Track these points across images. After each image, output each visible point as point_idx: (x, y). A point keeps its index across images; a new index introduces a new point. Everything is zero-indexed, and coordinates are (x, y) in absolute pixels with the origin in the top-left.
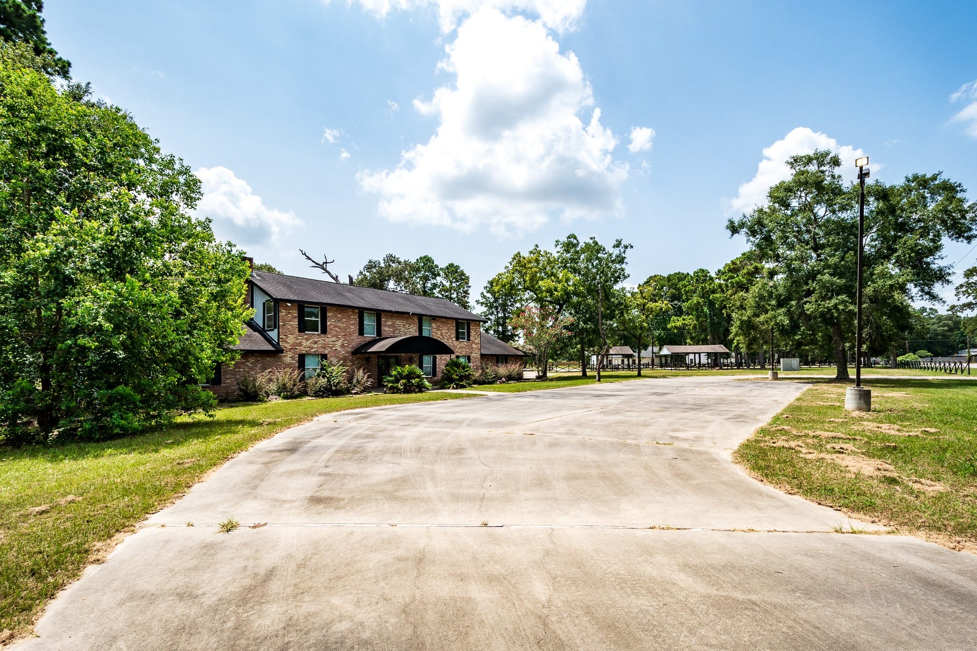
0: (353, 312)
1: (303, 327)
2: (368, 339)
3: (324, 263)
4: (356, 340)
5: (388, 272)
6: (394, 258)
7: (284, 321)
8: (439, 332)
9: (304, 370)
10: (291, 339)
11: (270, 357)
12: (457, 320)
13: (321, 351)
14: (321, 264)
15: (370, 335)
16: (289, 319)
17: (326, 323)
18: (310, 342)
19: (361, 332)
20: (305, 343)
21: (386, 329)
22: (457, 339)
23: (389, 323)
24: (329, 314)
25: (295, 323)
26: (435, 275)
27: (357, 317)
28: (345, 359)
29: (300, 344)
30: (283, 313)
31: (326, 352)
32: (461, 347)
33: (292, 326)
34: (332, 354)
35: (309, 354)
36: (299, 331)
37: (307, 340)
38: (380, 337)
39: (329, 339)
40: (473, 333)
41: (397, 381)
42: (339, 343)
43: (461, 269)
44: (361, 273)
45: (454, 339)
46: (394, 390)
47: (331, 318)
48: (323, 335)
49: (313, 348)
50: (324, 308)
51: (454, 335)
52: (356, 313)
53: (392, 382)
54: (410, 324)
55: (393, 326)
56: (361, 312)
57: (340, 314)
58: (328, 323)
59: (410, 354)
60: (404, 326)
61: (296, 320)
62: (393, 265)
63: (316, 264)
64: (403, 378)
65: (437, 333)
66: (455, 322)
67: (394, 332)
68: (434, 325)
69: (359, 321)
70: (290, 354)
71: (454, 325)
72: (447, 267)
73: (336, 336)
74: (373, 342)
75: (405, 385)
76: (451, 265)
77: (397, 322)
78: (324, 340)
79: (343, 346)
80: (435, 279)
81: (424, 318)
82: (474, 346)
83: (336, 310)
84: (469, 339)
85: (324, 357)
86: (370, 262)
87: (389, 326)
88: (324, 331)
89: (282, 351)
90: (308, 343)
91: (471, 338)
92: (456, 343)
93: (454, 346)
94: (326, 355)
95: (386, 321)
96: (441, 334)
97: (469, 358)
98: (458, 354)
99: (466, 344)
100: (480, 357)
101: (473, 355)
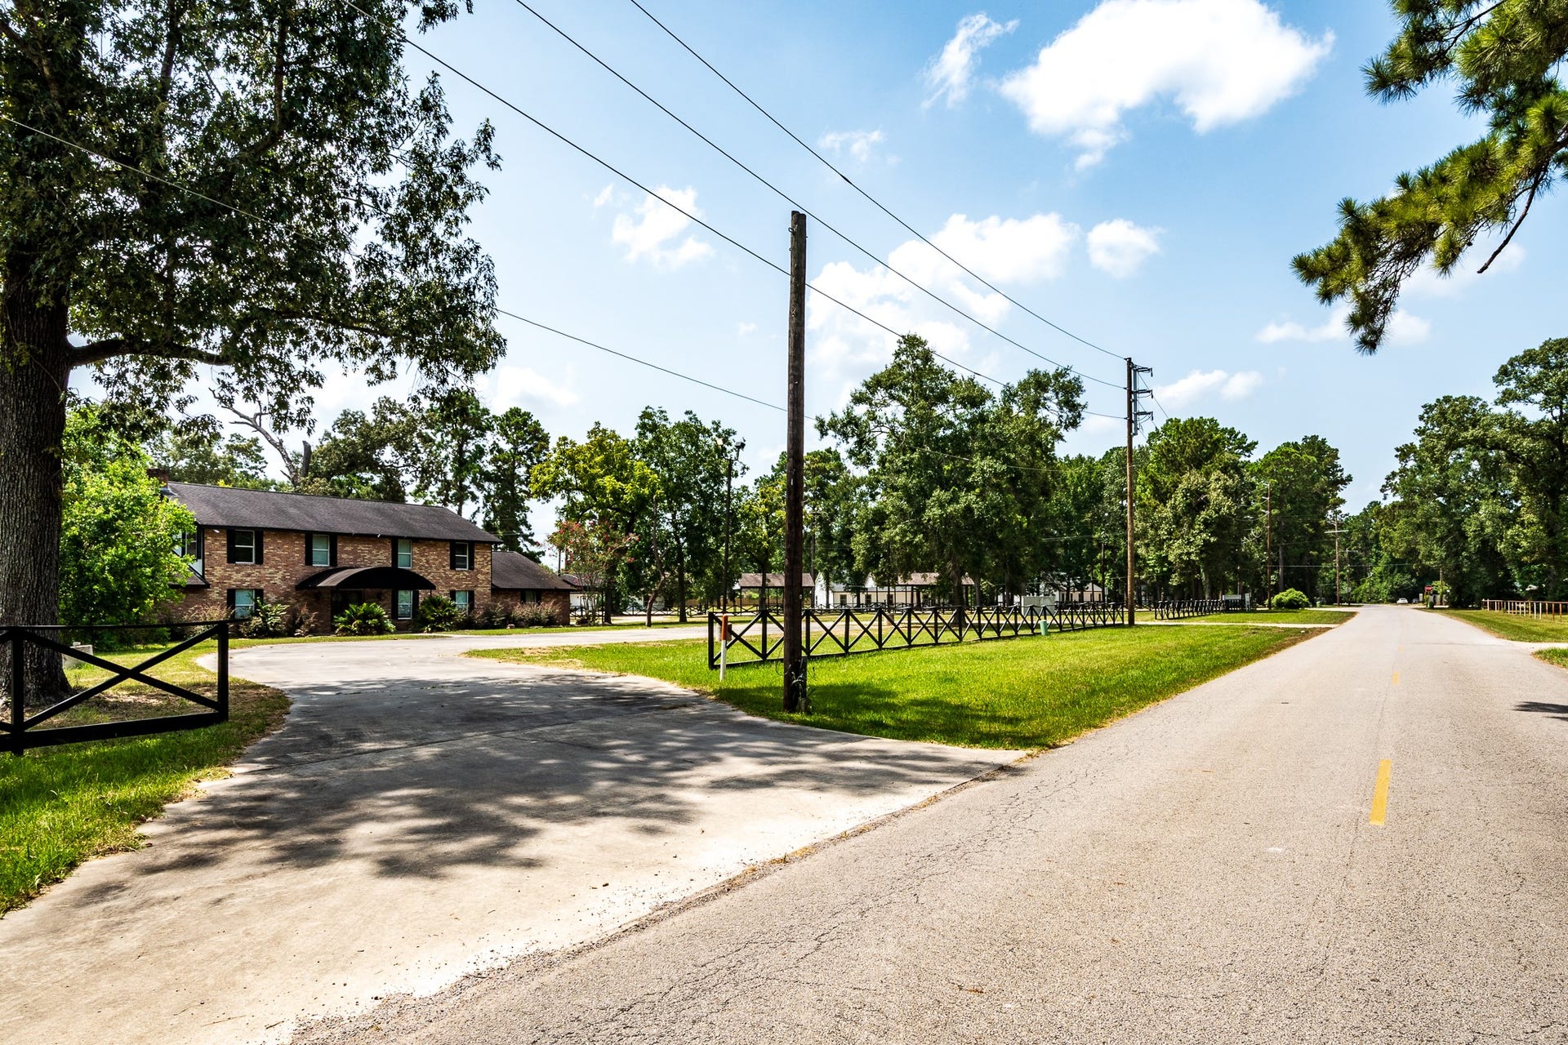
0: (297, 537)
1: (233, 556)
2: (317, 570)
3: (257, 415)
4: (302, 571)
5: (379, 434)
6: (394, 404)
7: (210, 550)
8: (423, 559)
9: (233, 607)
10: (219, 571)
11: (193, 592)
12: (452, 542)
13: (256, 585)
14: (251, 416)
15: (321, 562)
16: (217, 547)
17: (263, 551)
18: (242, 575)
19: (309, 560)
20: (236, 576)
21: (344, 557)
22: (453, 567)
23: (349, 548)
24: (266, 540)
25: (224, 552)
26: (482, 430)
27: (302, 542)
28: (287, 595)
29: (229, 577)
30: (209, 541)
31: (262, 586)
32: (458, 579)
33: (219, 555)
34: (270, 589)
35: (241, 589)
36: (230, 561)
37: (238, 572)
38: (335, 568)
39: (266, 570)
40: (478, 558)
41: (350, 621)
42: (280, 575)
43: (534, 419)
44: (328, 435)
46: (347, 632)
47: (269, 545)
48: (258, 566)
49: (245, 582)
50: (260, 533)
51: (447, 563)
52: (302, 537)
53: (345, 623)
54: (379, 549)
55: (354, 552)
56: (309, 537)
57: (280, 539)
58: (265, 551)
59: (372, 590)
60: (370, 552)
61: (225, 548)
62: (394, 418)
63: (242, 416)
64: (358, 618)
65: (420, 561)
66: (449, 545)
67: (355, 560)
68: (416, 550)
69: (306, 548)
70: (217, 589)
71: (448, 549)
72: (506, 416)
73: (275, 566)
74: (326, 574)
75: (359, 626)
76: (515, 412)
77: (360, 547)
78: (260, 572)
79: (284, 579)
80: (482, 435)
81: (400, 542)
82: (480, 576)
83: (276, 536)
84: (472, 568)
85: (259, 593)
86: (345, 414)
87: (347, 552)
88: (260, 561)
89: (208, 586)
90: (239, 576)
91: (476, 566)
92: (450, 573)
93: (447, 577)
94: (262, 590)
95: (343, 547)
96: (427, 562)
97: (471, 594)
98: (452, 588)
99: (467, 574)
100: (490, 592)
101: (478, 589)
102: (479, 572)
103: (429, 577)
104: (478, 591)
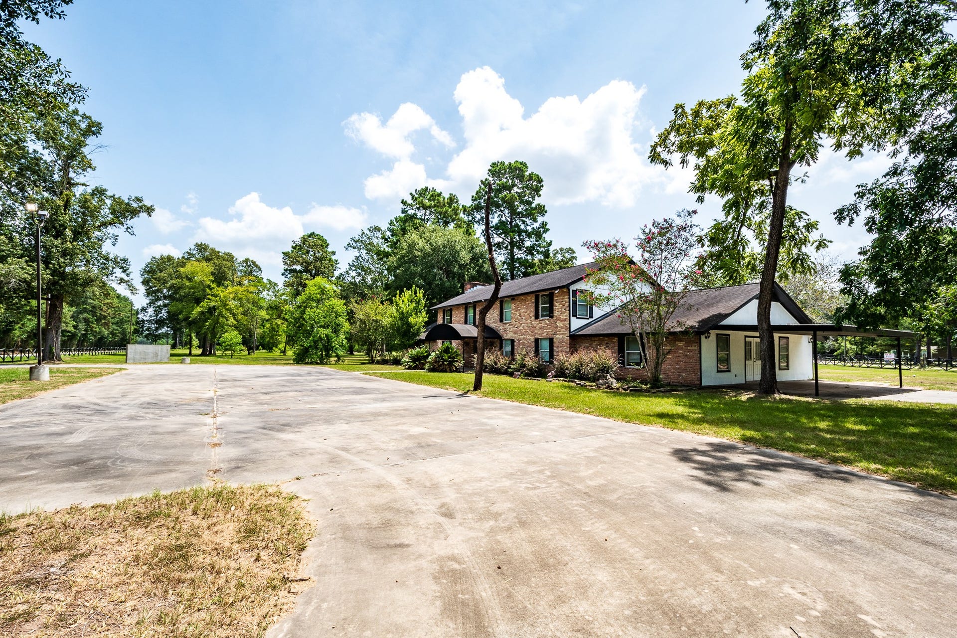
8: (517, 313)
12: (536, 294)
22: (537, 317)
24: (453, 313)
25: (442, 322)
27: (464, 311)
32: (541, 328)
45: (534, 318)
51: (533, 313)
65: (515, 314)
66: (534, 297)
68: (513, 306)
71: (534, 300)
81: (505, 299)
84: (552, 315)
91: (556, 314)
92: (535, 323)
93: (533, 326)
96: (520, 315)
97: (551, 341)
98: (537, 336)
99: (547, 322)
100: (568, 338)
101: (558, 336)
102: (558, 319)
103: (521, 328)
104: (558, 337)
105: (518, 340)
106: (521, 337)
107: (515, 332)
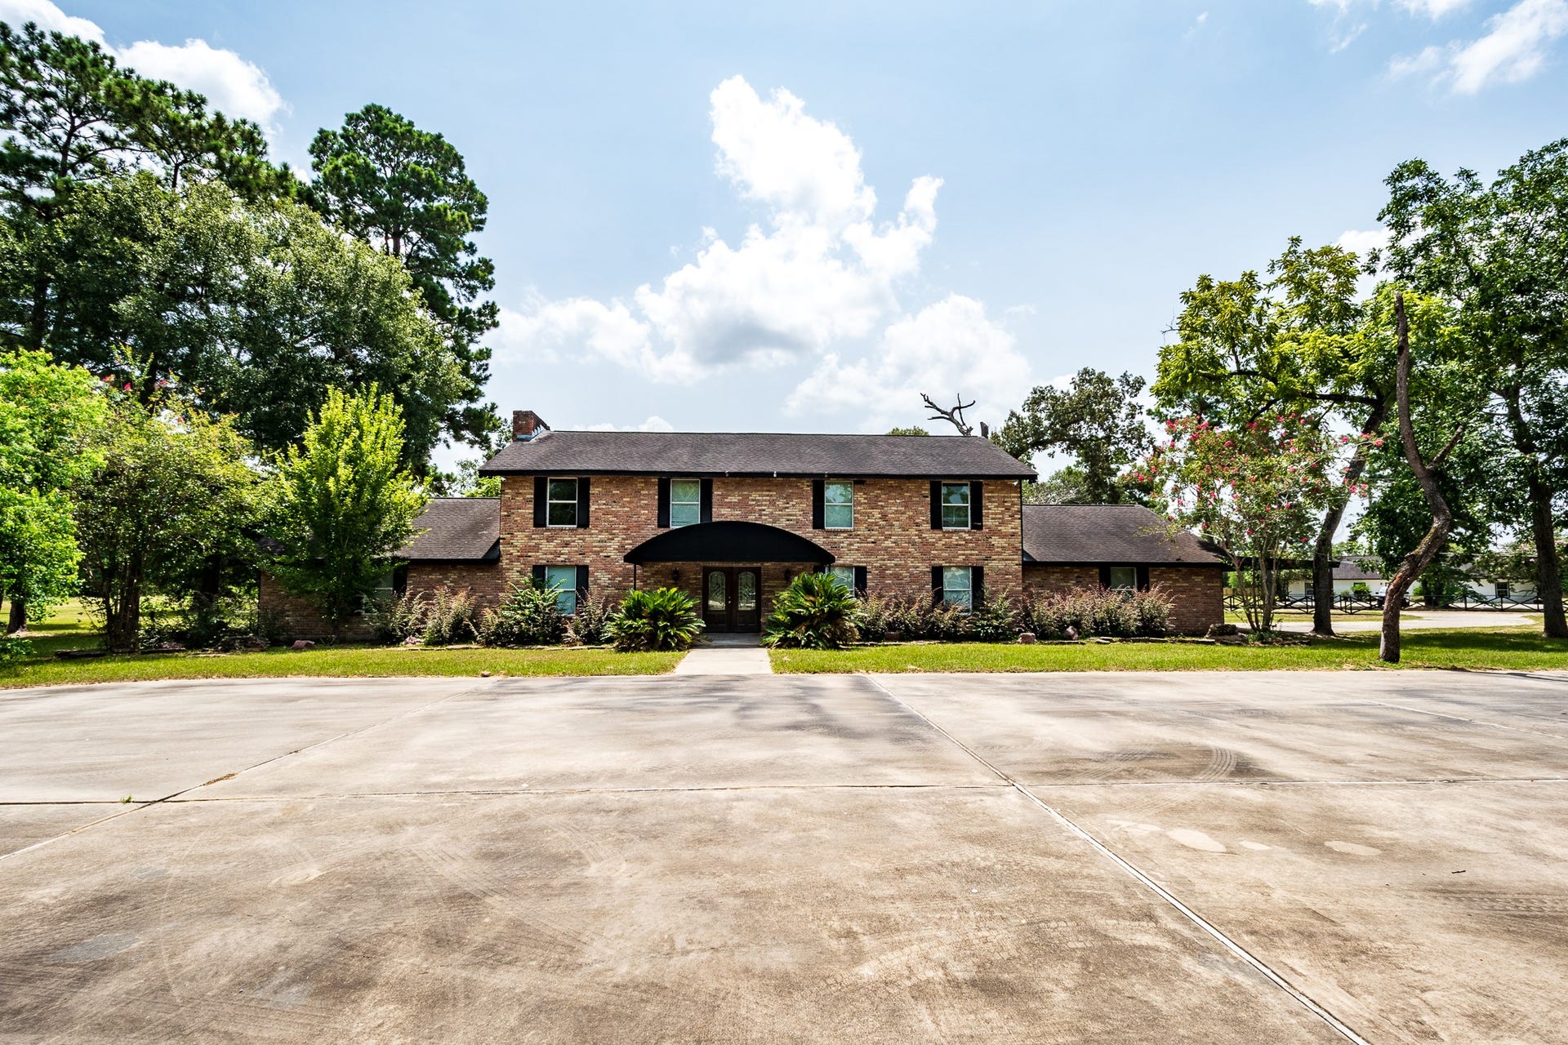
0: (646, 483)
1: (543, 517)
3: (954, 409)
7: (507, 508)
8: (876, 513)
10: (520, 540)
11: (483, 570)
12: (937, 481)
13: (577, 559)
14: (949, 411)
15: (685, 522)
16: (522, 504)
17: (588, 506)
18: (557, 544)
19: (666, 520)
20: (547, 546)
21: (724, 511)
22: (936, 524)
23: (734, 499)
24: (594, 490)
25: (529, 510)
27: (654, 491)
28: (626, 574)
29: (537, 548)
30: (506, 495)
31: (587, 561)
32: (948, 546)
33: (522, 516)
34: (600, 565)
35: (553, 566)
36: (536, 525)
37: (550, 539)
39: (593, 537)
40: (991, 508)
42: (615, 544)
45: (928, 526)
47: (600, 497)
48: (581, 530)
49: (560, 554)
50: (586, 480)
51: (924, 516)
52: (653, 483)
54: (789, 498)
55: (740, 505)
56: (664, 481)
57: (617, 488)
58: (592, 508)
59: (787, 564)
60: (772, 503)
61: (531, 505)
65: (869, 515)
66: (928, 486)
67: (745, 518)
68: (862, 496)
69: (659, 499)
70: (517, 566)
71: (927, 492)
73: (609, 531)
77: (755, 496)
78: (583, 540)
79: (621, 549)
82: (996, 541)
83: (610, 482)
84: (977, 525)
85: (583, 570)
87: (731, 504)
88: (584, 524)
89: (502, 561)
90: (551, 546)
91: (987, 522)
92: (932, 536)
93: (925, 543)
94: (586, 567)
95: (723, 496)
96: (884, 517)
97: (978, 574)
98: (936, 562)
99: (967, 536)
100: (1020, 568)
101: (993, 564)
102: (994, 532)
103: (888, 543)
104: (992, 566)
105: (882, 569)
106: (891, 563)
107: (869, 553)
